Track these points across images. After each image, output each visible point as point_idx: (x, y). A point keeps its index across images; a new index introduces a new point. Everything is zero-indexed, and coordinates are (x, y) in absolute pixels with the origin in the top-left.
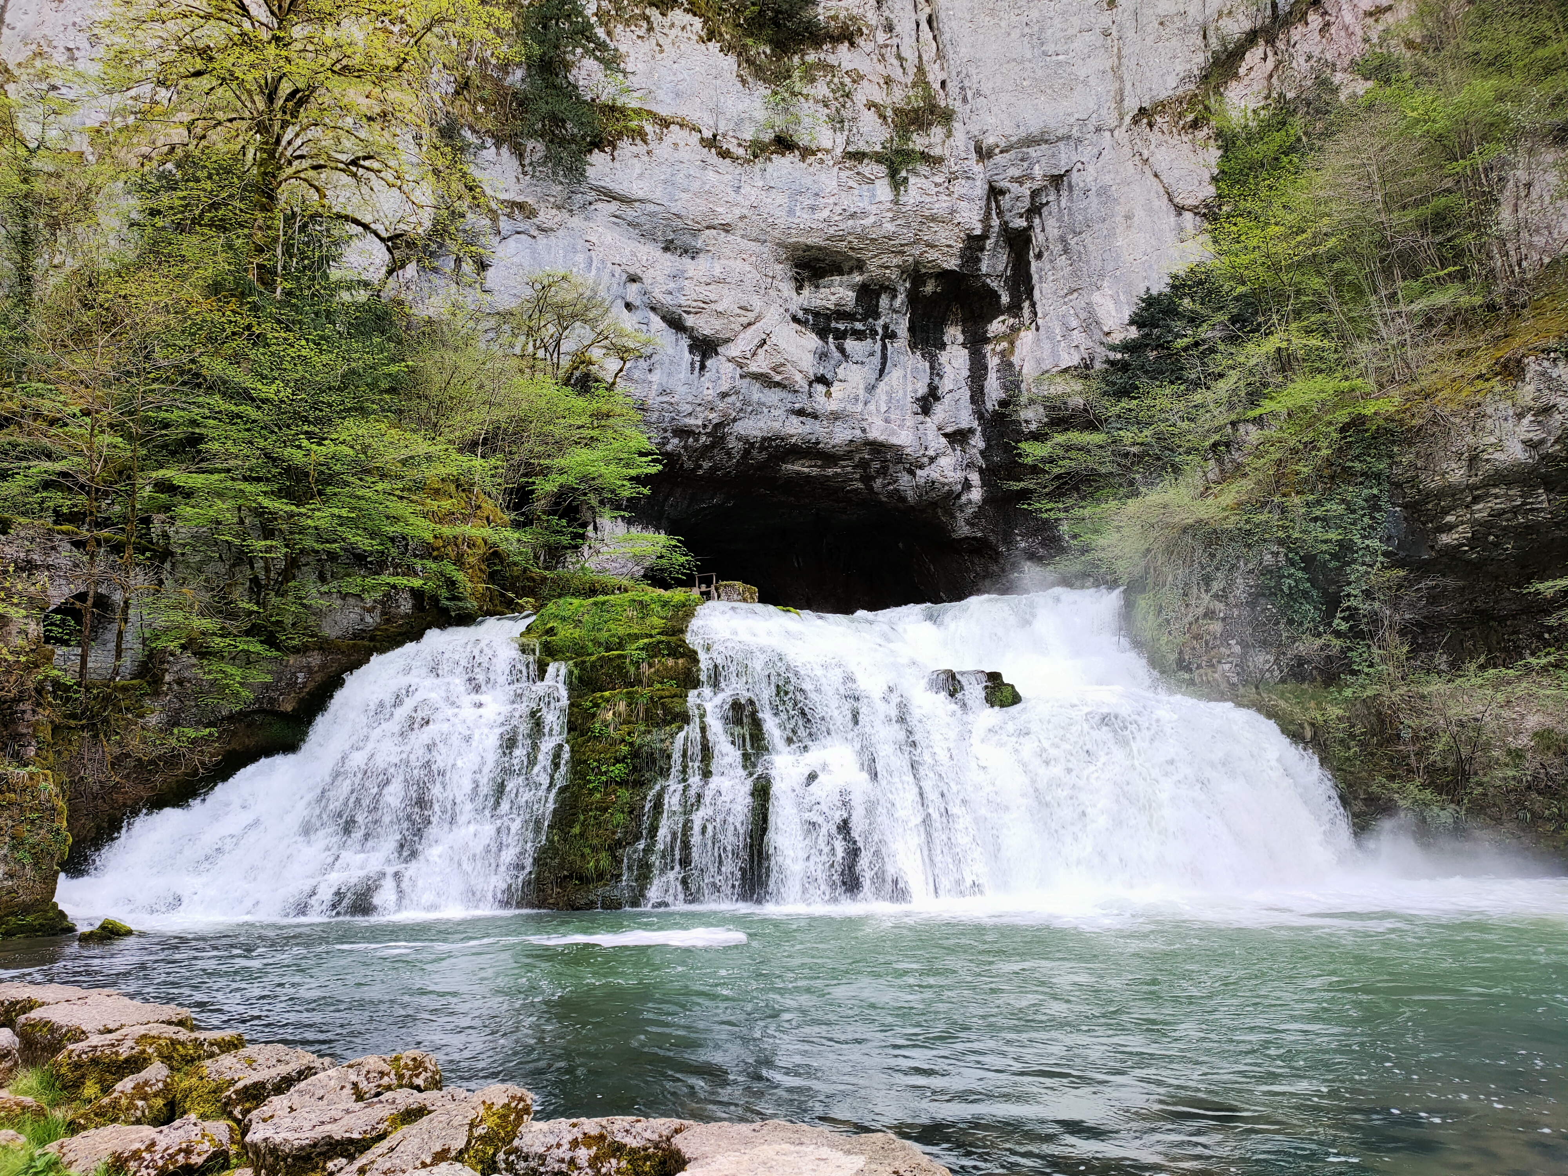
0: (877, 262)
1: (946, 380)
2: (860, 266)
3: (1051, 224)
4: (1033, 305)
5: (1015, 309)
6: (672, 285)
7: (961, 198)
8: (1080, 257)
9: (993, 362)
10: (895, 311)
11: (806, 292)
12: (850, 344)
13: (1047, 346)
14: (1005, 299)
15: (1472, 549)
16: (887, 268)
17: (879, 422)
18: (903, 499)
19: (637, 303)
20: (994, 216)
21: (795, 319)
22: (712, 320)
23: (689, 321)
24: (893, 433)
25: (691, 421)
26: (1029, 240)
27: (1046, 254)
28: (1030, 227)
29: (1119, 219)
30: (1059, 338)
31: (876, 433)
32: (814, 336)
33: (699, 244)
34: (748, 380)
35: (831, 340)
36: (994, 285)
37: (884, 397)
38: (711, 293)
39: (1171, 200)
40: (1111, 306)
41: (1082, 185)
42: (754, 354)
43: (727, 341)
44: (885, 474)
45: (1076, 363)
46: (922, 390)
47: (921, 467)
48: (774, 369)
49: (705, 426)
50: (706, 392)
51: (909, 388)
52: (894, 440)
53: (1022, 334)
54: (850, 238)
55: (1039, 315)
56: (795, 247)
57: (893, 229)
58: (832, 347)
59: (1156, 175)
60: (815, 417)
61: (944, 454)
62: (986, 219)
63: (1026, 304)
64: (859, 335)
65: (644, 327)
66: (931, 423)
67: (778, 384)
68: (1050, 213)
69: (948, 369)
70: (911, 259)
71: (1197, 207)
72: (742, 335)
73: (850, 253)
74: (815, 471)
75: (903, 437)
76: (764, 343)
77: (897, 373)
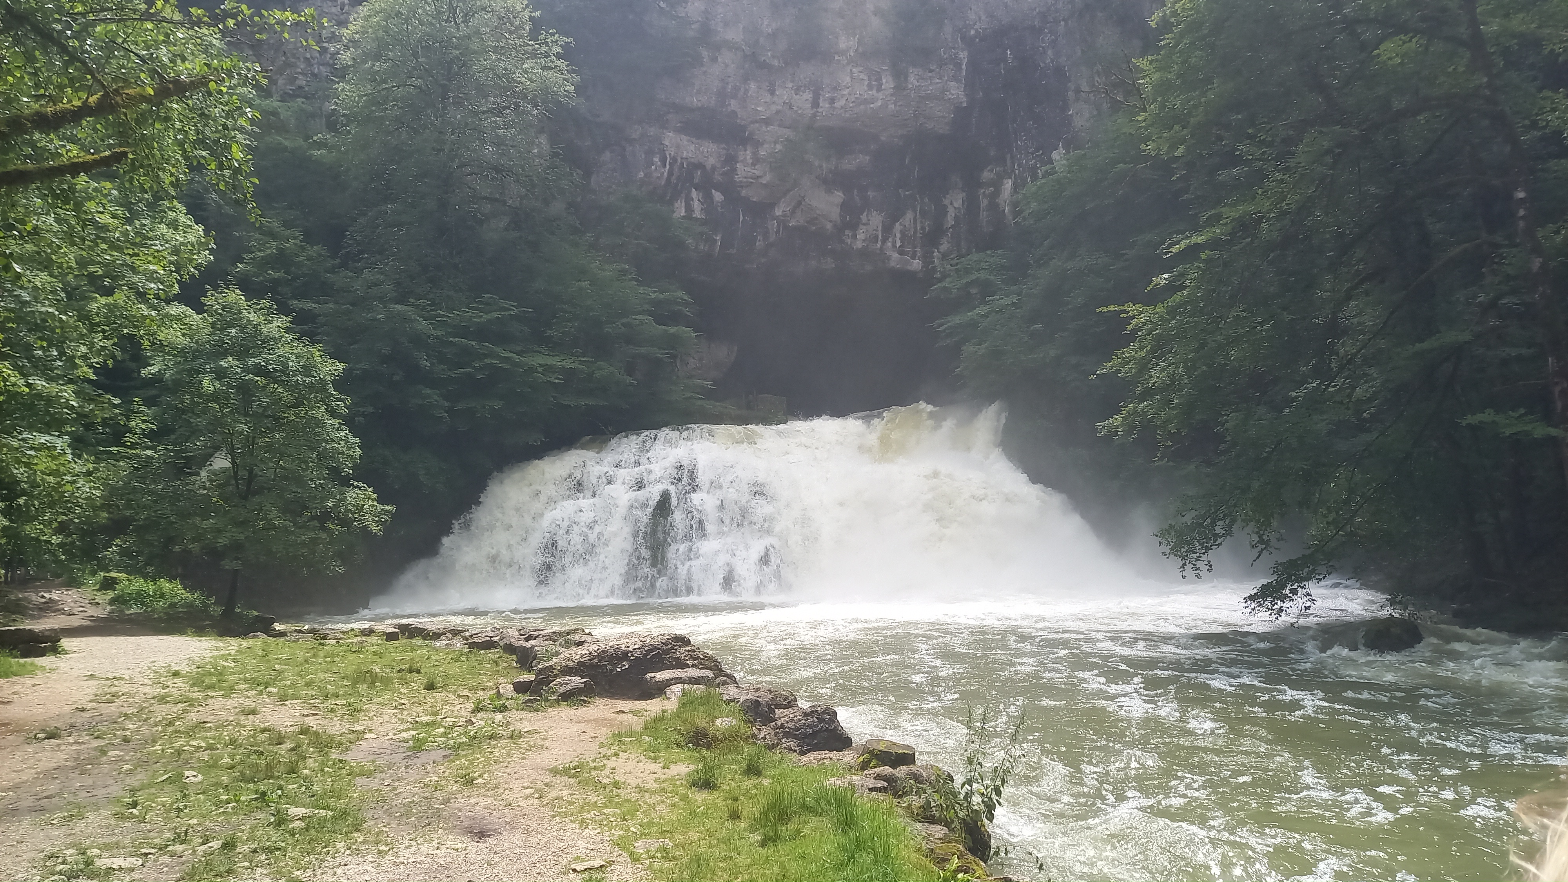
1: (949, 219)
2: (873, 138)
5: (999, 161)
9: (984, 203)
11: (833, 159)
14: (992, 153)
16: (894, 137)
17: (895, 255)
20: (978, 91)
21: (824, 182)
22: (759, 191)
23: (742, 192)
24: (906, 262)
31: (893, 264)
32: (840, 193)
35: (854, 193)
37: (898, 235)
38: (757, 171)
42: (793, 213)
43: (772, 205)
46: (929, 226)
48: (810, 222)
49: (760, 268)
51: (919, 227)
52: (908, 268)
54: (863, 119)
56: (821, 129)
57: (897, 109)
60: (845, 255)
62: (971, 94)
63: (1008, 157)
66: (936, 253)
69: (950, 209)
70: (913, 129)
72: (783, 200)
73: (865, 130)
75: (914, 265)
76: (800, 203)
77: (909, 215)
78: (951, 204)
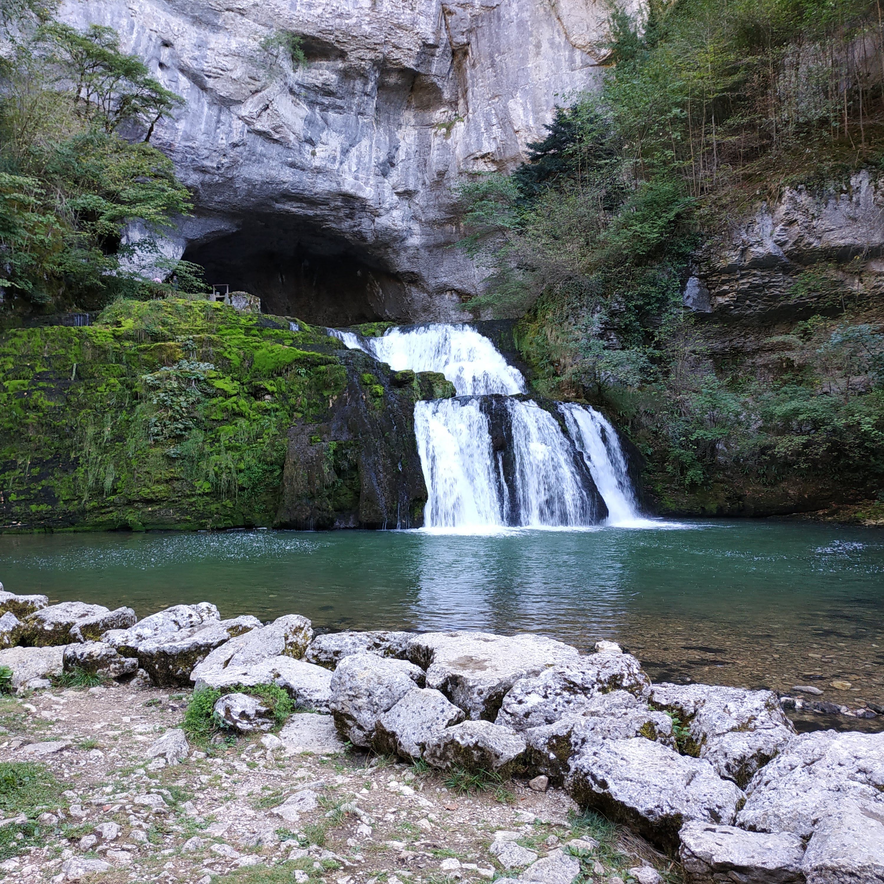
0: (355, 54)
1: (400, 153)
2: (342, 55)
3: (484, 42)
4: (467, 103)
5: (453, 104)
6: (197, 53)
7: (420, 13)
8: (502, 71)
9: (436, 142)
10: (366, 94)
11: (300, 72)
12: (332, 115)
13: (473, 135)
14: (447, 95)
15: (735, 308)
16: (363, 60)
17: (350, 179)
18: (364, 239)
19: (169, 64)
20: (444, 31)
21: (291, 91)
22: (228, 85)
23: (210, 83)
24: (360, 188)
25: (207, 163)
26: (466, 54)
27: (478, 66)
28: (468, 44)
29: (531, 47)
30: (483, 130)
31: (348, 187)
32: (305, 106)
33: (220, 22)
34: (253, 135)
35: (317, 110)
36: (439, 84)
37: (355, 160)
38: (227, 62)
39: (567, 38)
40: (521, 112)
41: (507, 17)
42: (259, 116)
43: (240, 102)
44: (352, 218)
45: (493, 150)
46: (383, 157)
47: (379, 216)
48: (274, 129)
49: (218, 168)
50: (220, 141)
51: (374, 156)
52: (361, 194)
53: (457, 124)
54: (337, 33)
55: (470, 111)
56: (295, 34)
57: (369, 30)
58: (318, 116)
59: (559, 18)
60: (303, 170)
61: (395, 208)
62: (437, 33)
63: (461, 102)
64: (339, 109)
65: (173, 84)
66: (388, 183)
67: (276, 141)
68: (483, 35)
69: (402, 144)
70: (381, 56)
71: (584, 47)
72: (250, 100)
73: (336, 45)
74: (301, 212)
75: (367, 192)
76: (267, 107)
77: (365, 142)
78: (404, 139)
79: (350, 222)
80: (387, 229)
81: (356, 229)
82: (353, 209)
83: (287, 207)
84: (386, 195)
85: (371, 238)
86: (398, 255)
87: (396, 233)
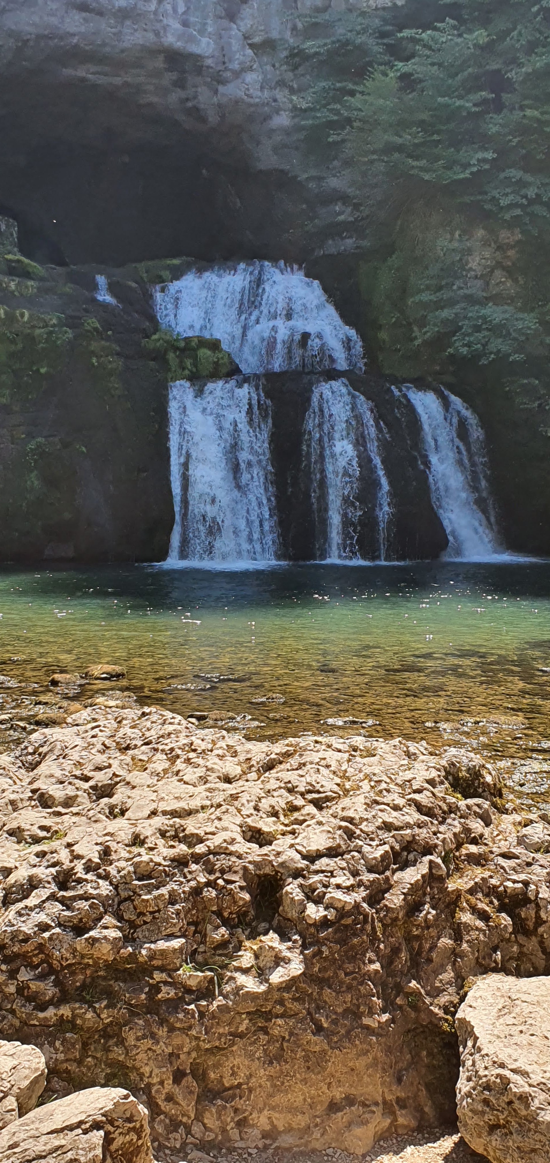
17: (176, 25)
18: (203, 120)
24: (191, 39)
31: (170, 40)
44: (183, 87)
47: (224, 82)
52: (193, 49)
60: (101, 14)
61: (251, 69)
66: (235, 32)
74: (102, 80)
75: (203, 45)
79: (181, 94)
80: (237, 102)
81: (190, 104)
82: (184, 72)
83: (81, 72)
84: (234, 49)
85: (213, 118)
86: (258, 143)
87: (252, 109)
